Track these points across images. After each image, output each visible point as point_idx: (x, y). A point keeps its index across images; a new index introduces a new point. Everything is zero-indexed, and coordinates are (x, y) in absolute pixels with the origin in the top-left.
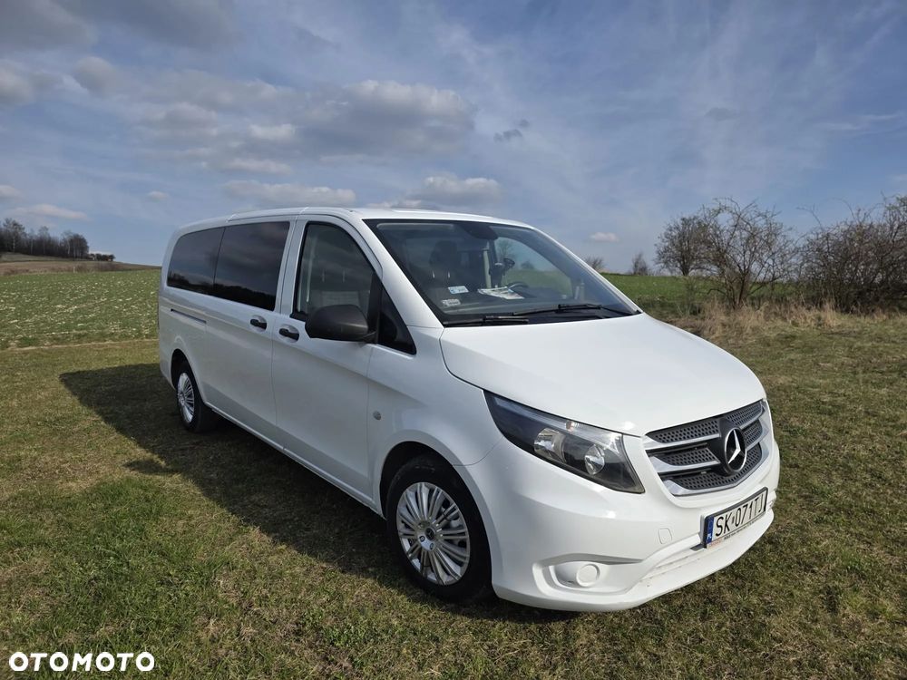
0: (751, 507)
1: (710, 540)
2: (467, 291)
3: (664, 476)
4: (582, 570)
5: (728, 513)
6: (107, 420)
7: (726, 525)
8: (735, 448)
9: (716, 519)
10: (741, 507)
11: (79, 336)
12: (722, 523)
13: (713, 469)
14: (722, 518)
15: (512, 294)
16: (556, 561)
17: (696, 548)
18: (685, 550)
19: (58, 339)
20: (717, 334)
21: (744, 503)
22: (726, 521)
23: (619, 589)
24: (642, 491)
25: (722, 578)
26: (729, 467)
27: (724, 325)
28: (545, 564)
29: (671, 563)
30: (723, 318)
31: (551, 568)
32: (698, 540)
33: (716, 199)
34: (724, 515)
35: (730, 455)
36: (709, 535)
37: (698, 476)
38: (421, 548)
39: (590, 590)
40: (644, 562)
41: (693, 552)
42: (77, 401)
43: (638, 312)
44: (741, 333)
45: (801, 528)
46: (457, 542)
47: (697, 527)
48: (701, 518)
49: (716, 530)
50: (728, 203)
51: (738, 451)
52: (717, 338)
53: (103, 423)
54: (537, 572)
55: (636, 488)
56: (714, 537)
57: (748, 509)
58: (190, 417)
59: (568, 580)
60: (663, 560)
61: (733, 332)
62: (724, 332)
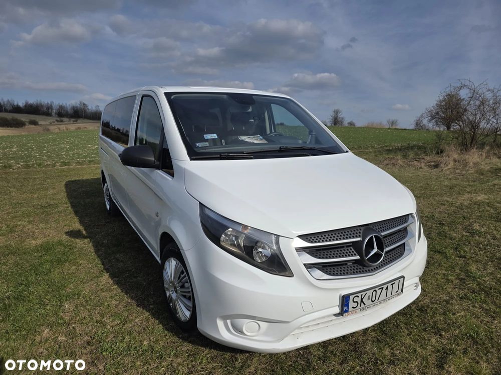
0: (387, 289)
1: (347, 311)
2: (216, 137)
3: (308, 266)
4: (247, 325)
5: (364, 294)
6: (73, 207)
7: (362, 301)
8: (373, 248)
9: (351, 297)
10: (377, 289)
11: (90, 161)
12: (359, 300)
13: (356, 261)
14: (358, 297)
15: (261, 139)
16: (232, 317)
17: (336, 315)
18: (328, 316)
19: (79, 163)
20: (449, 167)
21: (380, 287)
22: (362, 299)
23: (273, 340)
24: (291, 275)
25: (373, 333)
26: (367, 261)
27: (455, 161)
28: (224, 318)
29: (318, 324)
30: (456, 156)
31: (229, 321)
32: (337, 310)
33: (459, 80)
34: (359, 295)
35: (368, 253)
36: (346, 308)
37: (345, 266)
38: (171, 297)
39: (254, 338)
40: (291, 323)
41: (335, 318)
42: (65, 196)
43: (347, 152)
44: (466, 166)
45: (447, 302)
46: (188, 297)
47: (337, 301)
48: (340, 296)
49: (351, 304)
50: (467, 83)
51: (375, 250)
52: (450, 169)
53: (70, 208)
54: (220, 323)
55: (287, 273)
56: (350, 309)
57: (384, 291)
58: (108, 207)
59: (239, 331)
60: (305, 323)
61: (460, 166)
62: (454, 165)
